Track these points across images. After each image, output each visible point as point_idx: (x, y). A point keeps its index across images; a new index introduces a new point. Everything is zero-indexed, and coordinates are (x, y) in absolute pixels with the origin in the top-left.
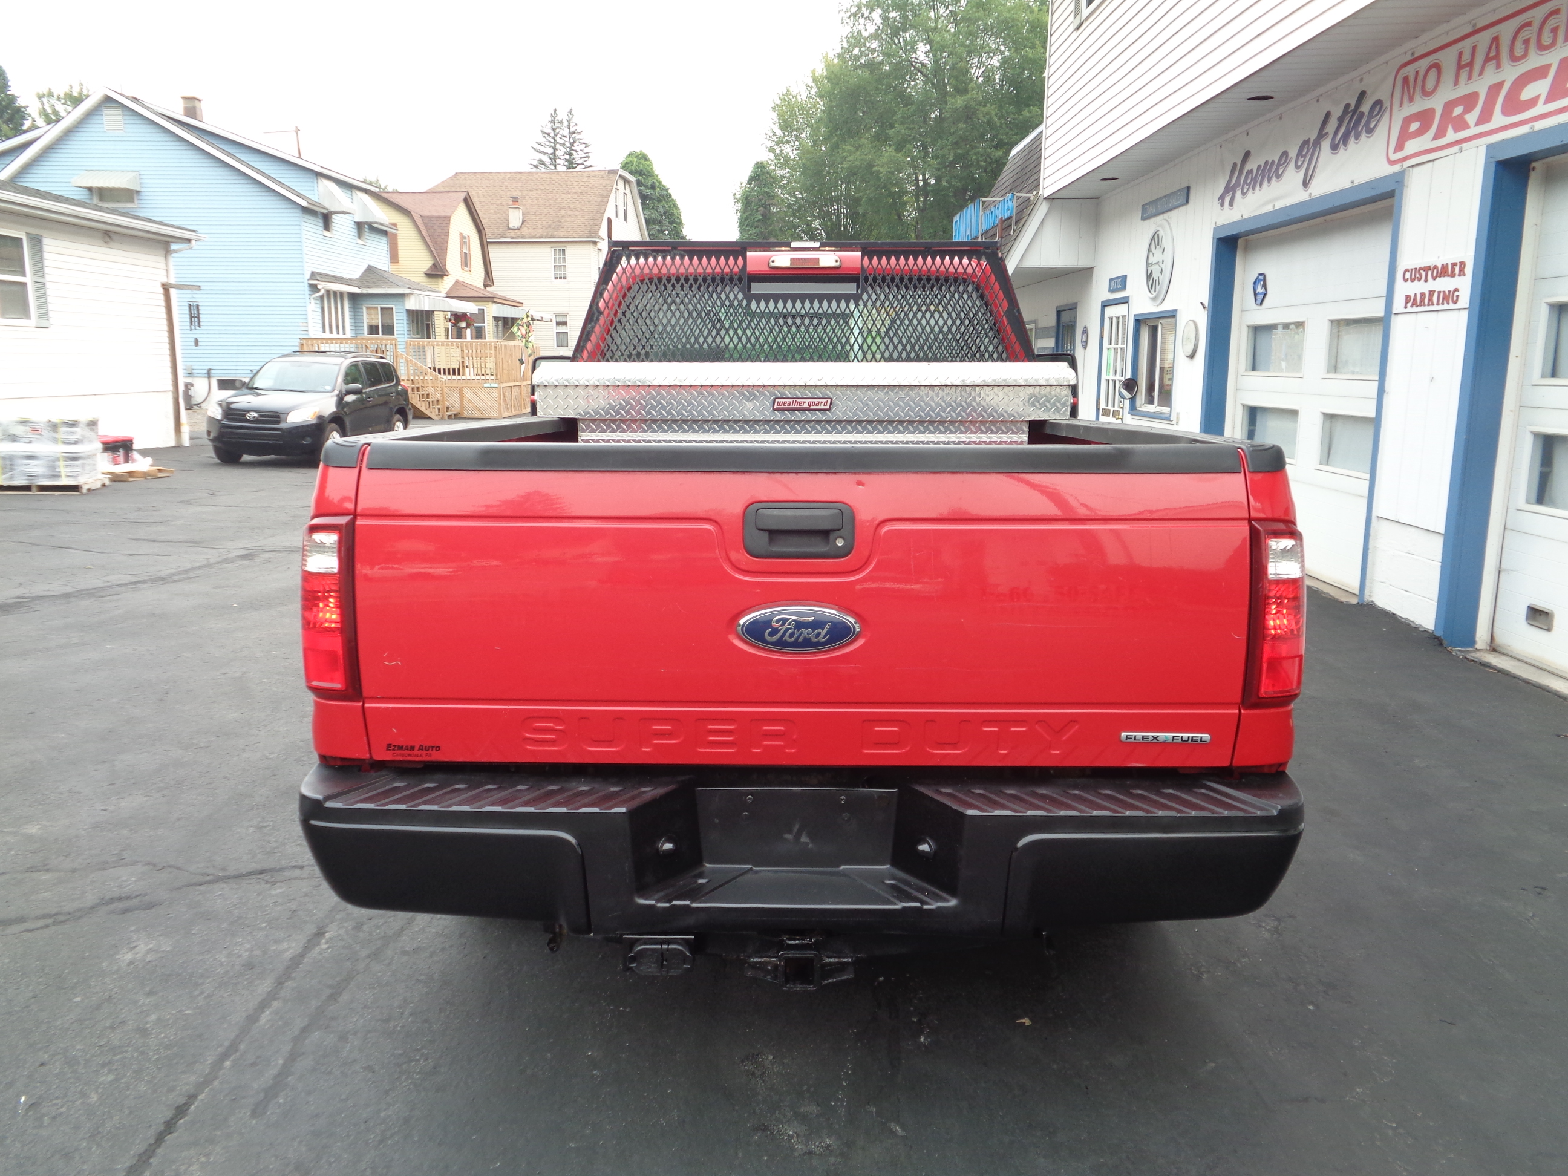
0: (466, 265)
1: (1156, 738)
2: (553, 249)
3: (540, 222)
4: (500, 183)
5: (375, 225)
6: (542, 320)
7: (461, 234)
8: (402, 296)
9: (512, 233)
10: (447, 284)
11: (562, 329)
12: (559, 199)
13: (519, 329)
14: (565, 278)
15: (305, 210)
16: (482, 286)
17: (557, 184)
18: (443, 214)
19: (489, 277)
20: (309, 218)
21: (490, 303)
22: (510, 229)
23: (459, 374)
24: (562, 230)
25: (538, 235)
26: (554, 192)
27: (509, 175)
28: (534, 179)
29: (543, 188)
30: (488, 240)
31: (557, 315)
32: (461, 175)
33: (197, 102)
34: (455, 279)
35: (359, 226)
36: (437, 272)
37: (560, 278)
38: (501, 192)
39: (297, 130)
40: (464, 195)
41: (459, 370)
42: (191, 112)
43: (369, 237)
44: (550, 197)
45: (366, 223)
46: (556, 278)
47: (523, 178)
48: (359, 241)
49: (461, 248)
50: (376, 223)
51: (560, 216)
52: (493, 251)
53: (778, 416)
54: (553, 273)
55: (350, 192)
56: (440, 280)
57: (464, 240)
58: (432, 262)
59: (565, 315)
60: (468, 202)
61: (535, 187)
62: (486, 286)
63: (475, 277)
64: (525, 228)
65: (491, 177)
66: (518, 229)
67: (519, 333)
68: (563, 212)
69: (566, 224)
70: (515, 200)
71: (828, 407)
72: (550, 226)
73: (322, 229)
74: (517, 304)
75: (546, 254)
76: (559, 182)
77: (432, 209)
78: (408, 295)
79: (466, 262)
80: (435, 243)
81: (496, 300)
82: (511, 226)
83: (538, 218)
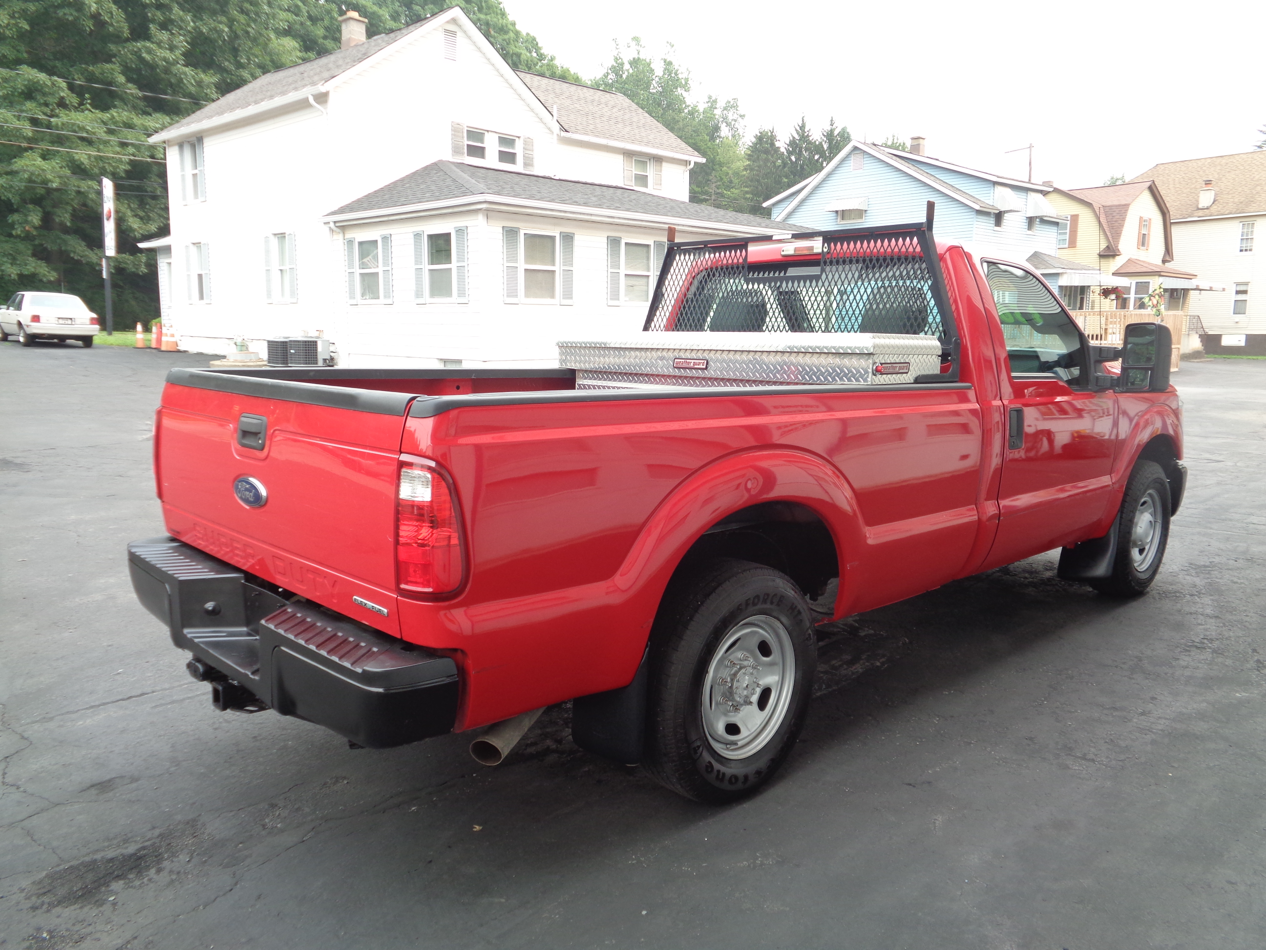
0: (1143, 245)
1: (366, 604)
2: (1241, 224)
3: (1232, 200)
4: (1199, 169)
5: (1045, 218)
6: (1211, 289)
7: (1141, 218)
8: (1057, 275)
9: (1201, 213)
10: (1116, 264)
11: (1241, 297)
12: (1258, 177)
13: (1150, 299)
14: (1251, 250)
15: (979, 212)
16: (1160, 263)
17: (1258, 163)
18: (1123, 202)
19: (1169, 254)
20: (982, 218)
21: (1157, 277)
22: (1199, 209)
23: (1101, 339)
24: (1254, 205)
25: (1227, 212)
26: (1254, 170)
27: (1209, 160)
28: (1235, 161)
29: (1242, 168)
30: (1172, 221)
31: (1238, 284)
32: (1161, 166)
33: (921, 140)
34: (1128, 258)
35: (1031, 221)
36: (1109, 253)
37: (1246, 250)
38: (1198, 177)
39: (1031, 147)
40: (1148, 184)
41: (1101, 336)
42: (916, 149)
43: (1039, 229)
44: (1248, 176)
45: (1037, 217)
46: (1241, 251)
47: (1224, 161)
48: (1029, 232)
49: (1140, 229)
50: (1046, 216)
51: (1255, 192)
52: (1176, 231)
53: (677, 372)
54: (1239, 245)
55: (1025, 194)
56: (1111, 260)
57: (1144, 223)
58: (1107, 245)
59: (1247, 284)
60: (1153, 190)
61: (1234, 168)
62: (1164, 262)
63: (1154, 255)
64: (1215, 207)
65: (1191, 164)
66: (1207, 208)
67: (1150, 304)
68: (1259, 188)
69: (1259, 199)
70: (1208, 183)
71: (704, 367)
72: (1241, 203)
73: (994, 225)
74: (1189, 277)
75: (1234, 229)
76: (1261, 161)
77: (1113, 198)
78: (1062, 273)
79: (1143, 241)
80: (1111, 227)
81: (1162, 274)
82: (1200, 206)
83: (1230, 196)
